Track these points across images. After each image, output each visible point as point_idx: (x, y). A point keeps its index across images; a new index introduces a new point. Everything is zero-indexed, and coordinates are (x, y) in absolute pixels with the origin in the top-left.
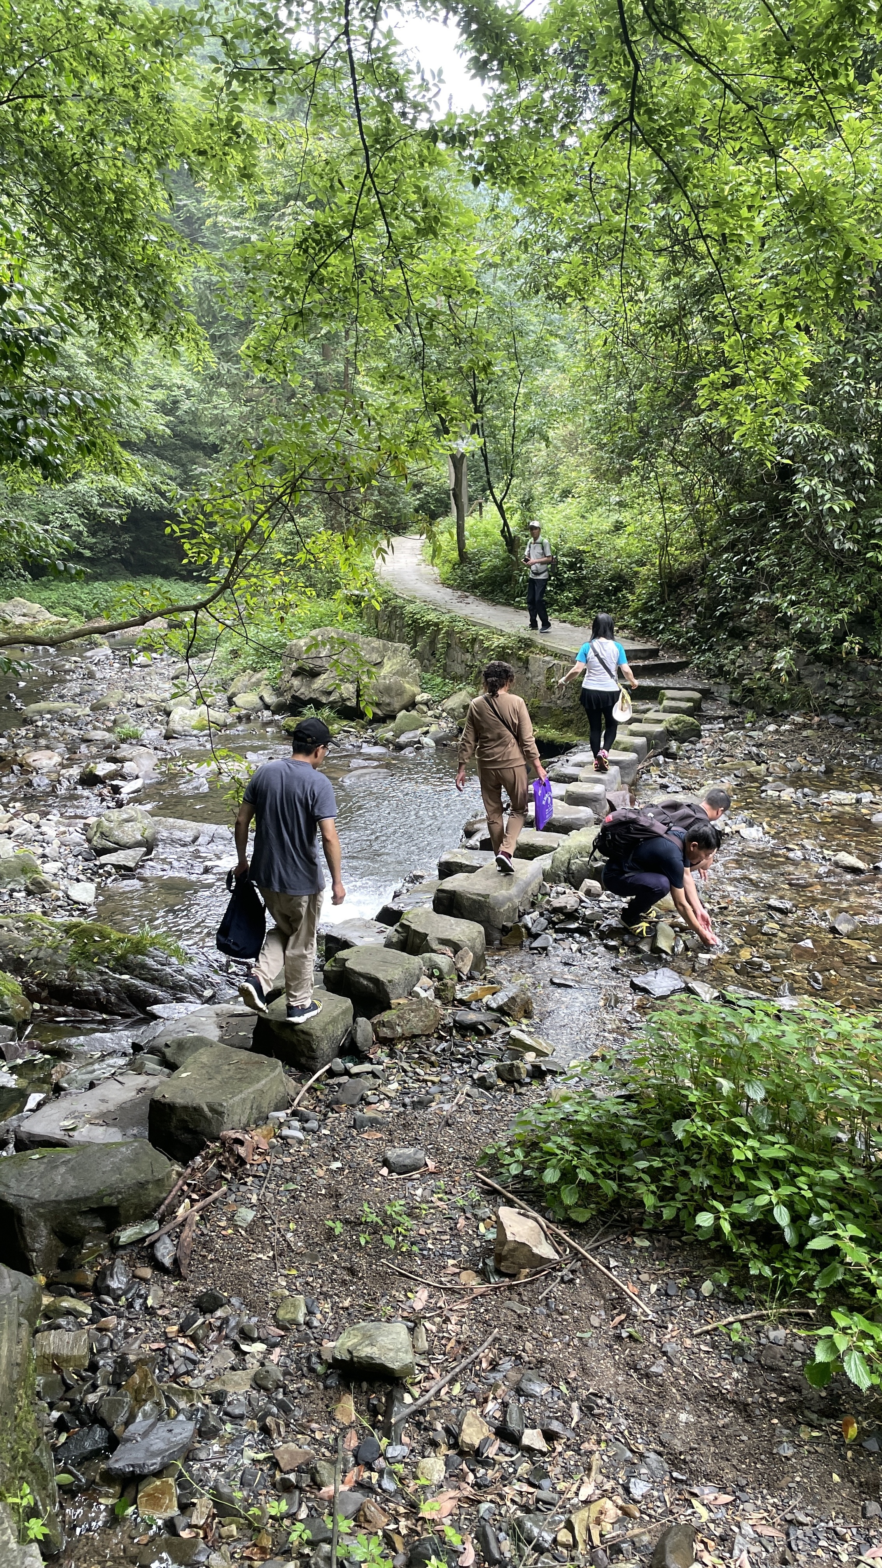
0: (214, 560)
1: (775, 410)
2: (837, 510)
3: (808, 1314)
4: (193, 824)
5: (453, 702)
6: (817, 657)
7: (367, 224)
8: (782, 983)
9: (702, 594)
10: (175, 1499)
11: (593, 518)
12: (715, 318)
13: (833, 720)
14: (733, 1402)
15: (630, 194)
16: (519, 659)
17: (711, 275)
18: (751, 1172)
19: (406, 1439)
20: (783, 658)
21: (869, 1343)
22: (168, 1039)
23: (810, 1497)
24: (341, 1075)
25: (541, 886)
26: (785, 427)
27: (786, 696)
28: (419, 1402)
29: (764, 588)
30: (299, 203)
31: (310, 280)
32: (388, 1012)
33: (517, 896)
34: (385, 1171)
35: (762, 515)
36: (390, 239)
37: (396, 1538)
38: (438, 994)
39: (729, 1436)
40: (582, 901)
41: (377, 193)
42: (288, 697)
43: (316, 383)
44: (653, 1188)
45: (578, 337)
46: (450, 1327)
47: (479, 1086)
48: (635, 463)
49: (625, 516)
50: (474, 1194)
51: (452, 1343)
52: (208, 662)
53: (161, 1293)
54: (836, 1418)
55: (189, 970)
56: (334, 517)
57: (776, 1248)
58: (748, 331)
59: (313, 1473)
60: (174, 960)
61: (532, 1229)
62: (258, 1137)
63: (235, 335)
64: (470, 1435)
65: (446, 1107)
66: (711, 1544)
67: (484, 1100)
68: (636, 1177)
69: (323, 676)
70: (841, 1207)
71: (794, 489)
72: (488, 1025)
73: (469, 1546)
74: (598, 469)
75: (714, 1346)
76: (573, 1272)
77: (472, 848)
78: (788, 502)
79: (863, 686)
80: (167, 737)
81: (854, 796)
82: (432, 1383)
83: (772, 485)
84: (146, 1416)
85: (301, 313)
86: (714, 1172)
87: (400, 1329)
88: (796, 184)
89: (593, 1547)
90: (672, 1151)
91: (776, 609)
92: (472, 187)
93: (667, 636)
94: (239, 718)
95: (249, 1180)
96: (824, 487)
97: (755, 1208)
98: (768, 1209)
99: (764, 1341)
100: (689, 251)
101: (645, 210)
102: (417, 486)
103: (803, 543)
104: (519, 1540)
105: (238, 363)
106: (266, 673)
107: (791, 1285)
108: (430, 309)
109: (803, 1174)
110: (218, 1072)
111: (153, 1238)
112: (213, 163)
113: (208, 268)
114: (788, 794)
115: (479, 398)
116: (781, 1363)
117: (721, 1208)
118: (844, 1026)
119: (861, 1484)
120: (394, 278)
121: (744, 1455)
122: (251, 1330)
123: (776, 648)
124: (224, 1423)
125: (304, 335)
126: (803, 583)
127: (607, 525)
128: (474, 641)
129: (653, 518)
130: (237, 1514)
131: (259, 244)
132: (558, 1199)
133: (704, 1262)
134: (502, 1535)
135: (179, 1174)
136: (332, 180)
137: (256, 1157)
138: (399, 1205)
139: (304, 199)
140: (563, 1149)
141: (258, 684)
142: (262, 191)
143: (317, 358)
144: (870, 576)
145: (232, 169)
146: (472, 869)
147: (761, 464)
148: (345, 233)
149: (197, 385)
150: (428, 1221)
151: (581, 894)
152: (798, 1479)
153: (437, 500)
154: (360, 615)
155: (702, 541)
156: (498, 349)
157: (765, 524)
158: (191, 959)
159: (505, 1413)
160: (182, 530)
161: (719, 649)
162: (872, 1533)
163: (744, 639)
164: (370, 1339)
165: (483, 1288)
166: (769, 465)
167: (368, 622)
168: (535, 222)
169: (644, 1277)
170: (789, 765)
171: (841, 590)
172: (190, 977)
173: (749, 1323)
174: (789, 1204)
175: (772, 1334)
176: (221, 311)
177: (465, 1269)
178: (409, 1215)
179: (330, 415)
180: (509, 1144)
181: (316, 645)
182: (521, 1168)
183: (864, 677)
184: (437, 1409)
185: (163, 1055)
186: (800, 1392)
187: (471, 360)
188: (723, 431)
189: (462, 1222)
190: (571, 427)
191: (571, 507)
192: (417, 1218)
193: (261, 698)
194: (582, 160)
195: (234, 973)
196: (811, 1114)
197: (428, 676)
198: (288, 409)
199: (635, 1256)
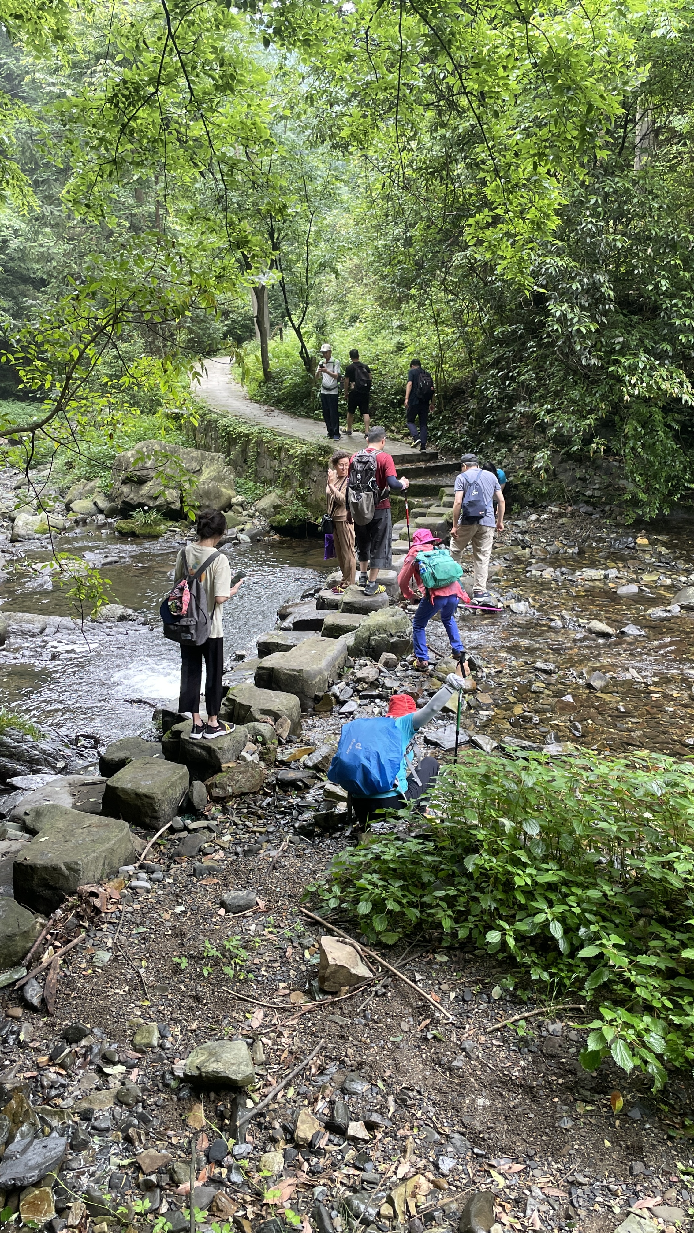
0: (47, 385)
1: (530, 245)
2: (584, 331)
3: (580, 1009)
4: (41, 617)
5: (265, 503)
6: (569, 456)
7: (171, 81)
8: (549, 732)
9: (472, 405)
10: (52, 1205)
11: (378, 340)
12: (477, 165)
13: (583, 508)
14: (521, 1086)
15: (401, 55)
16: (320, 464)
17: (473, 127)
18: (529, 894)
19: (249, 1138)
20: (542, 458)
21: (631, 1031)
22: (27, 808)
23: (587, 1161)
24: (181, 831)
25: (346, 660)
26: (539, 260)
27: (545, 490)
28: (260, 1106)
29: (524, 399)
30: (109, 61)
31: (122, 132)
32: (219, 774)
33: (326, 670)
34: (222, 911)
35: (521, 336)
36: (192, 94)
37: (245, 1223)
38: (262, 757)
39: (519, 1115)
40: (381, 671)
41: (179, 53)
42: (119, 503)
43: (131, 223)
44: (450, 912)
45: (359, 181)
46: (283, 1040)
47: (300, 834)
48: (413, 291)
49: (405, 338)
50: (300, 927)
51: (286, 1054)
52: (46, 473)
53: (31, 1029)
54: (605, 1093)
55: (43, 745)
56: (152, 342)
57: (551, 955)
58: (507, 177)
59: (171, 1173)
60: (28, 737)
61: (349, 954)
62: (111, 889)
63: (56, 180)
64: (303, 1131)
65: (273, 853)
66: (508, 1206)
67: (304, 846)
68: (434, 904)
69: (150, 483)
70: (604, 919)
71: (548, 314)
72: (305, 780)
73: (307, 1225)
74: (381, 297)
75: (504, 1040)
76: (385, 987)
77: (286, 629)
78: (542, 324)
79: (607, 480)
80: (12, 541)
81: (603, 572)
82: (270, 1088)
83: (529, 311)
84: (23, 1136)
85: (114, 162)
86: (499, 897)
87: (240, 1047)
88: (543, 48)
89: (410, 1217)
90: (464, 880)
91: (535, 417)
92: (262, 47)
93: (444, 442)
94: (77, 522)
95: (105, 926)
96: (573, 311)
97: (534, 925)
98: (546, 925)
99: (544, 1033)
100: (453, 106)
101: (415, 69)
102: (225, 314)
103: (556, 360)
104: (349, 1216)
105: (59, 205)
106: (98, 482)
107: (565, 986)
108: (230, 158)
109: (573, 894)
110: (73, 836)
111: (22, 982)
112: (29, 26)
113: (29, 121)
114: (548, 573)
115: (276, 235)
116: (559, 1051)
117: (507, 927)
118: (603, 769)
119: (628, 1147)
120: (197, 130)
121: (531, 1130)
122: (112, 1055)
123: (536, 449)
124: (92, 1136)
125: (118, 182)
126: (557, 394)
127: (390, 346)
128: (280, 449)
129: (429, 339)
130: (108, 1214)
131: (74, 99)
132: (370, 926)
133: (494, 971)
134: (334, 1213)
135: (43, 926)
136: (137, 41)
137: (110, 906)
138: (236, 940)
139: (113, 58)
140: (374, 885)
141: (91, 491)
142: (74, 51)
143: (131, 201)
144: (611, 387)
145: (46, 31)
146: (287, 648)
147: (519, 291)
148: (151, 89)
149: (24, 226)
150: (261, 952)
151: (380, 665)
152: (576, 1147)
153: (242, 326)
154: (180, 428)
155: (471, 358)
156: (291, 193)
157: (524, 343)
158: (44, 736)
159: (332, 1110)
160: (17, 359)
161: (488, 451)
162: (639, 1188)
163: (508, 442)
164: (215, 1056)
165: (310, 1005)
166: (527, 293)
167: (187, 434)
168: (319, 79)
169: (445, 987)
170: (548, 548)
171: (588, 399)
172: (44, 752)
173: (532, 1019)
174: (562, 920)
175: (551, 1028)
176: (42, 159)
177: (294, 990)
178: (244, 948)
179: (145, 252)
180: (327, 881)
181: (142, 458)
182: (338, 902)
183: (608, 472)
184: (274, 1110)
185: (24, 822)
186: (575, 1074)
187: (269, 203)
188: (486, 263)
189: (290, 951)
190: (356, 260)
191: (359, 330)
192: (251, 950)
193: (95, 504)
194: (358, 24)
195: (83, 746)
196: (577, 842)
197: (241, 481)
198: (107, 247)
199: (436, 970)
